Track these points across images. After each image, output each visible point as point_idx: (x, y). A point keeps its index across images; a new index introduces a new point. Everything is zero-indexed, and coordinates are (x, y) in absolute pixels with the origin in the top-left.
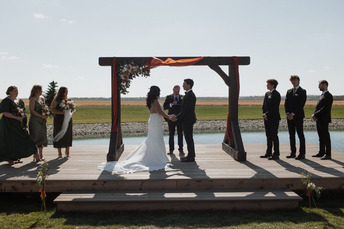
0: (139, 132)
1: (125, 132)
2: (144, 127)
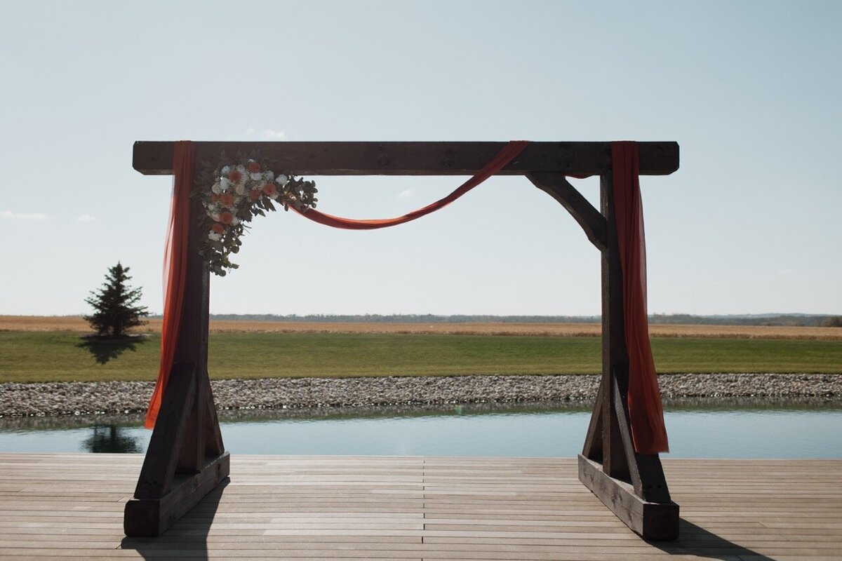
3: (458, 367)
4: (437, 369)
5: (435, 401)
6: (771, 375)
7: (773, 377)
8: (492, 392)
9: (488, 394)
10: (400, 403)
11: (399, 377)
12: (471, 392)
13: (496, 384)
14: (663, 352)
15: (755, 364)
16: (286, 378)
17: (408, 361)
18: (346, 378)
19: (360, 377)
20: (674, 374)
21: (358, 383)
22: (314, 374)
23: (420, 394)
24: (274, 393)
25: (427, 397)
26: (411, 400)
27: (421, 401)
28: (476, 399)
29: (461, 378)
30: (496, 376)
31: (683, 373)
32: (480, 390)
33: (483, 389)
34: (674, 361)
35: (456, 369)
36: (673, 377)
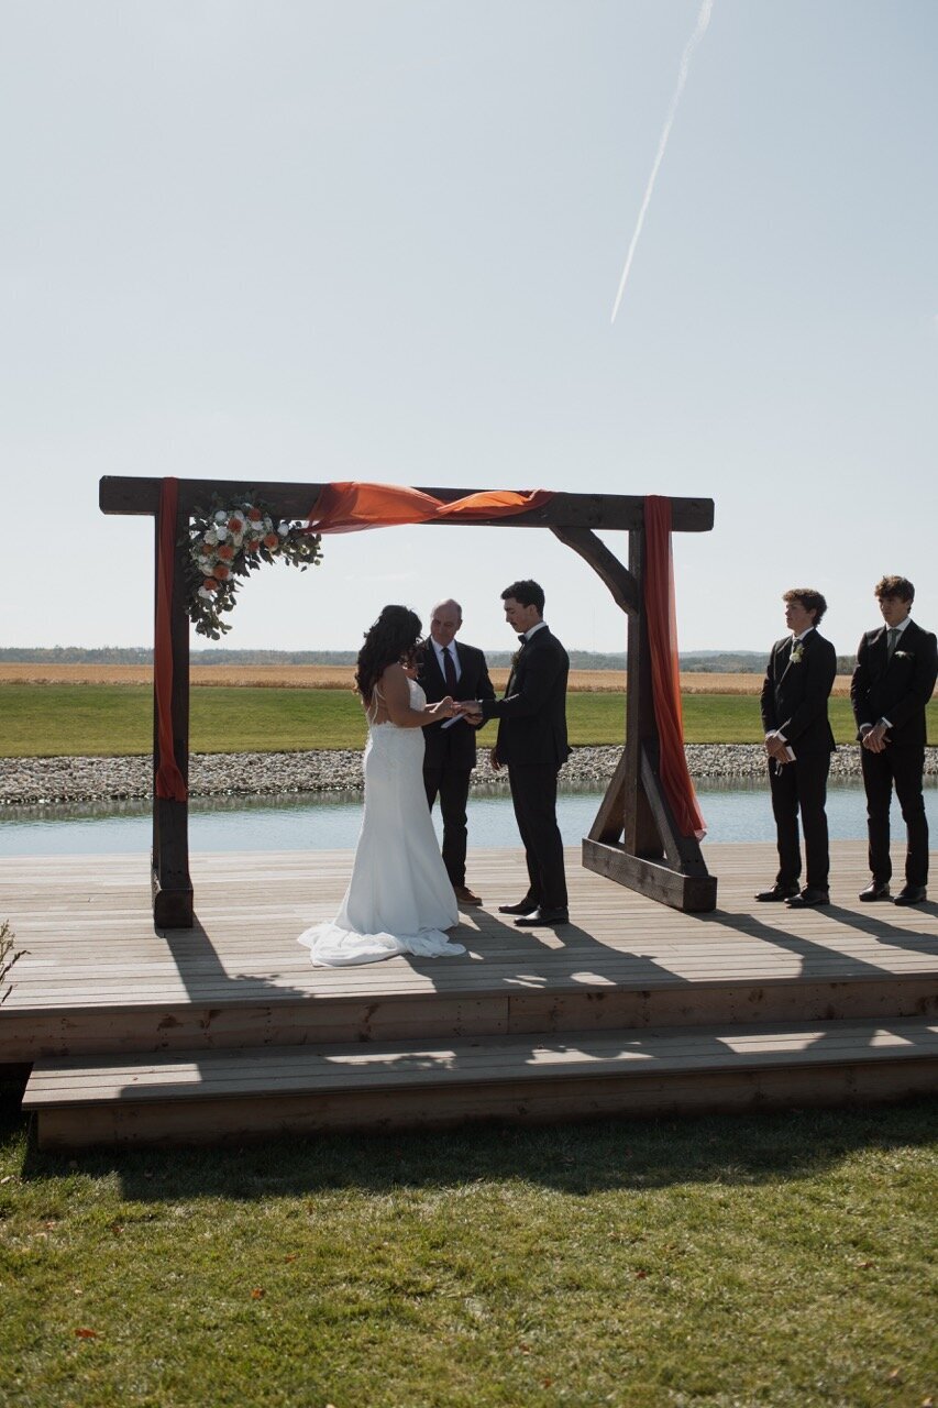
0: (123, 797)
1: (63, 799)
2: (144, 775)
3: (287, 738)
4: (260, 741)
5: (268, 789)
6: (727, 746)
7: (730, 749)
9: (342, 777)
10: (216, 793)
15: (705, 732)
16: (28, 757)
19: (143, 755)
20: (599, 745)
21: (144, 764)
22: (70, 751)
23: (243, 780)
24: (16, 780)
25: (254, 782)
29: (299, 755)
31: (612, 745)
32: (329, 772)
34: (596, 726)
35: (285, 741)
36: (598, 750)
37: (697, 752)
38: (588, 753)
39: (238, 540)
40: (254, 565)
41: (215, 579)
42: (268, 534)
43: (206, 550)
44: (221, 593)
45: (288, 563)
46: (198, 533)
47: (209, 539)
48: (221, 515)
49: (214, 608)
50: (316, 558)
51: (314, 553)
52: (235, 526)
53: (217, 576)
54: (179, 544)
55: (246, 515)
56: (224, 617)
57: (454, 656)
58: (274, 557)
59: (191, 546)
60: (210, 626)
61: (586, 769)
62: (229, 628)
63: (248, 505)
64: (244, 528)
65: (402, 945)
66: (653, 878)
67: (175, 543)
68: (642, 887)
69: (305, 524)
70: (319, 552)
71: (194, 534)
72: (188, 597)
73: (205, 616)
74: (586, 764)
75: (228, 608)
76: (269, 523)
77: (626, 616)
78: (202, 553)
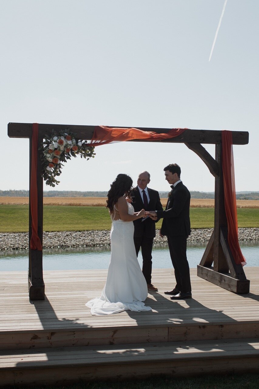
0: (17, 249)
3: (82, 226)
6: (254, 228)
7: (255, 230)
8: (105, 240)
11: (49, 232)
12: (94, 240)
13: (106, 235)
14: (196, 216)
15: (245, 223)
17: (51, 222)
18: (17, 233)
19: (25, 232)
20: (204, 228)
21: (25, 236)
23: (64, 242)
26: (60, 245)
27: (65, 246)
28: (97, 244)
30: (106, 231)
31: (209, 228)
33: (99, 238)
34: (202, 221)
37: (242, 231)
38: (199, 231)
39: (62, 148)
40: (68, 158)
41: (53, 163)
42: (74, 145)
43: (49, 152)
44: (55, 169)
45: (81, 157)
46: (46, 145)
47: (51, 148)
48: (55, 138)
49: (53, 174)
50: (93, 155)
51: (92, 153)
52: (61, 143)
53: (54, 162)
54: (39, 149)
55: (65, 138)
56: (56, 178)
57: (147, 194)
58: (76, 155)
59: (44, 150)
60: (51, 182)
61: (198, 238)
62: (59, 182)
63: (66, 134)
64: (65, 143)
65: (126, 307)
66: (225, 280)
67: (38, 149)
68: (221, 284)
69: (89, 142)
70: (94, 153)
71: (45, 146)
72: (43, 170)
73: (49, 178)
74: (199, 236)
75: (58, 175)
76: (74, 141)
77: (214, 178)
78: (48, 153)
